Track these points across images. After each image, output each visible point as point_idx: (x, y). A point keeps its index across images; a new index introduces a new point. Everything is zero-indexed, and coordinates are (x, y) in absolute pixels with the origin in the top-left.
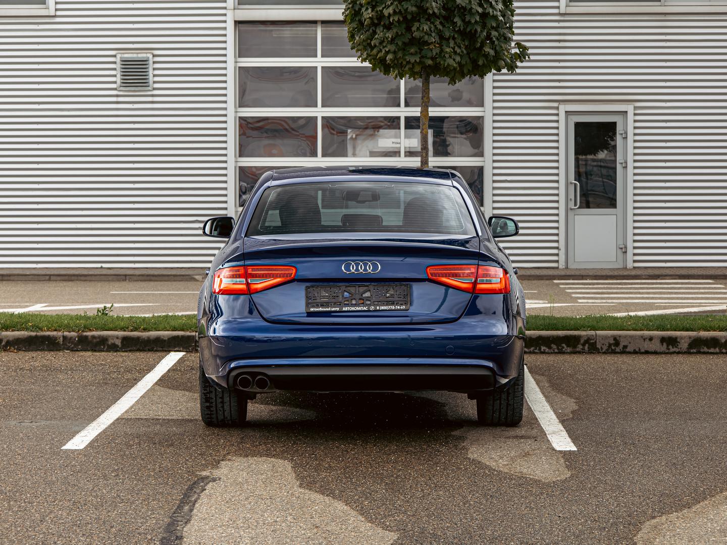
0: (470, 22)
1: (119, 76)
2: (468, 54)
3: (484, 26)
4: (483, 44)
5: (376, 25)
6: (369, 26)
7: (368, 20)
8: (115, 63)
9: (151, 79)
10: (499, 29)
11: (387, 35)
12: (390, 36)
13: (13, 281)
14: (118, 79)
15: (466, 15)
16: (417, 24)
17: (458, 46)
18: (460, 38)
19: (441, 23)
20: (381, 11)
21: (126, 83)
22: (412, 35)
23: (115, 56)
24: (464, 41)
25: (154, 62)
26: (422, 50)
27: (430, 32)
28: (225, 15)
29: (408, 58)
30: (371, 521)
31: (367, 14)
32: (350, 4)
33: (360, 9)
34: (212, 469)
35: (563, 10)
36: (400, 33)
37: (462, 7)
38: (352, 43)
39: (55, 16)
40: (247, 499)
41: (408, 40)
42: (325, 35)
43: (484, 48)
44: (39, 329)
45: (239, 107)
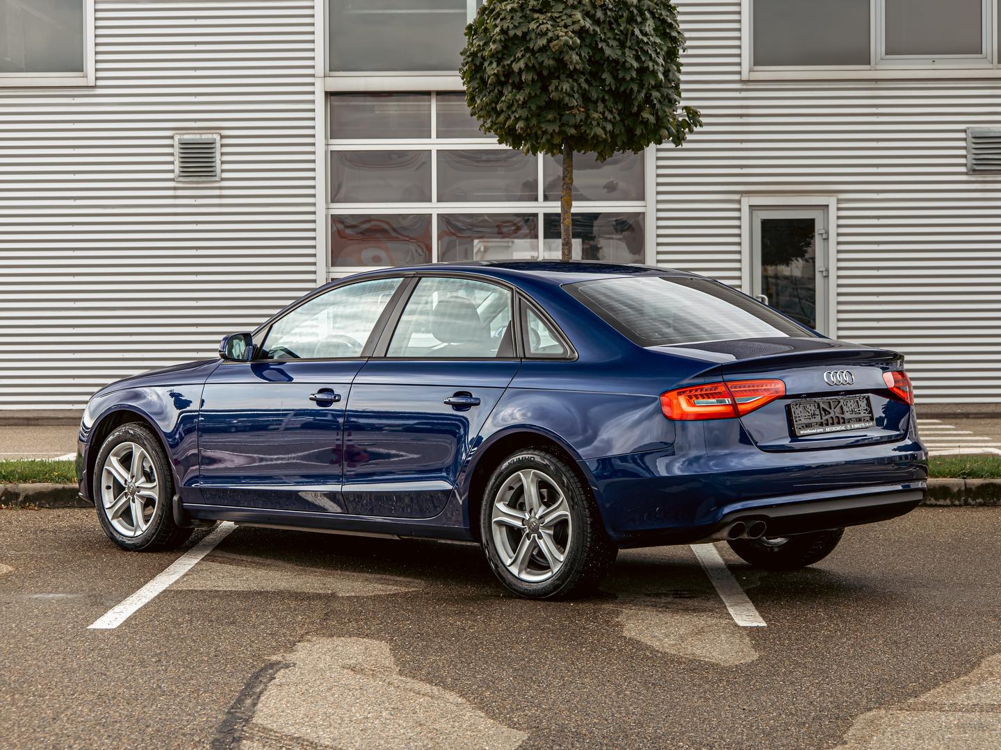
0: (624, 79)
1: (177, 163)
2: (622, 120)
3: (641, 86)
4: (641, 109)
5: (503, 84)
6: (494, 85)
7: (492, 77)
8: (172, 146)
9: (218, 167)
10: (661, 89)
11: (517, 97)
12: (522, 99)
13: (42, 425)
14: (177, 167)
15: (619, 70)
16: (555, 82)
17: (609, 111)
18: (612, 100)
19: (586, 81)
20: (510, 65)
21: (186, 172)
22: (549, 97)
23: (172, 137)
24: (616, 104)
25: (222, 146)
26: (563, 115)
27: (572, 92)
28: (313, 84)
29: (544, 126)
30: (494, 717)
31: (492, 69)
32: (468, 56)
33: (482, 64)
34: (285, 652)
35: (745, 77)
36: (533, 95)
37: (613, 60)
38: (471, 108)
39: (95, 87)
40: (330, 689)
41: (544, 103)
42: (441, 112)
43: (642, 114)
44: (67, 480)
45: (332, 202)
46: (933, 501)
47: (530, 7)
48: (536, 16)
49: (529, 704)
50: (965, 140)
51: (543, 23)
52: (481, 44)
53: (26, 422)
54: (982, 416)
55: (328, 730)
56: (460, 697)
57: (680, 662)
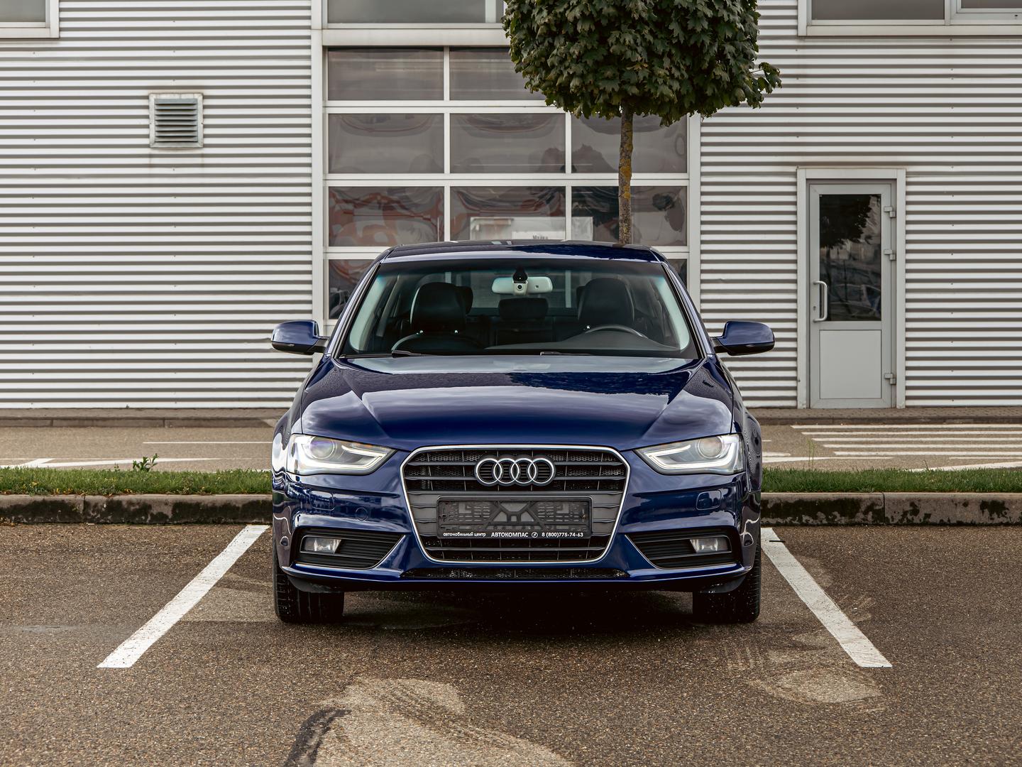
0: (693, 31)
1: (153, 127)
2: (690, 79)
3: (714, 37)
4: (712, 65)
5: (554, 35)
6: (544, 36)
7: (542, 27)
8: (147, 107)
9: (200, 131)
10: (736, 42)
11: (571, 51)
12: (577, 53)
14: (152, 131)
15: (689, 20)
16: (615, 34)
17: (676, 67)
18: (679, 55)
19: (651, 32)
20: (563, 14)
21: (163, 137)
22: (608, 50)
23: (147, 98)
24: (684, 59)
25: (205, 107)
26: (624, 72)
27: (635, 46)
28: (309, 37)
29: (602, 85)
32: (514, 3)
33: (530, 12)
34: (334, 696)
35: (802, 32)
36: (590, 48)
37: (683, 8)
38: (517, 62)
39: (59, 39)
40: (397, 742)
41: (602, 57)
42: (454, 70)
43: (714, 70)
44: (48, 490)
45: (330, 172)
49: (636, 761)
56: (553, 751)
57: (802, 711)
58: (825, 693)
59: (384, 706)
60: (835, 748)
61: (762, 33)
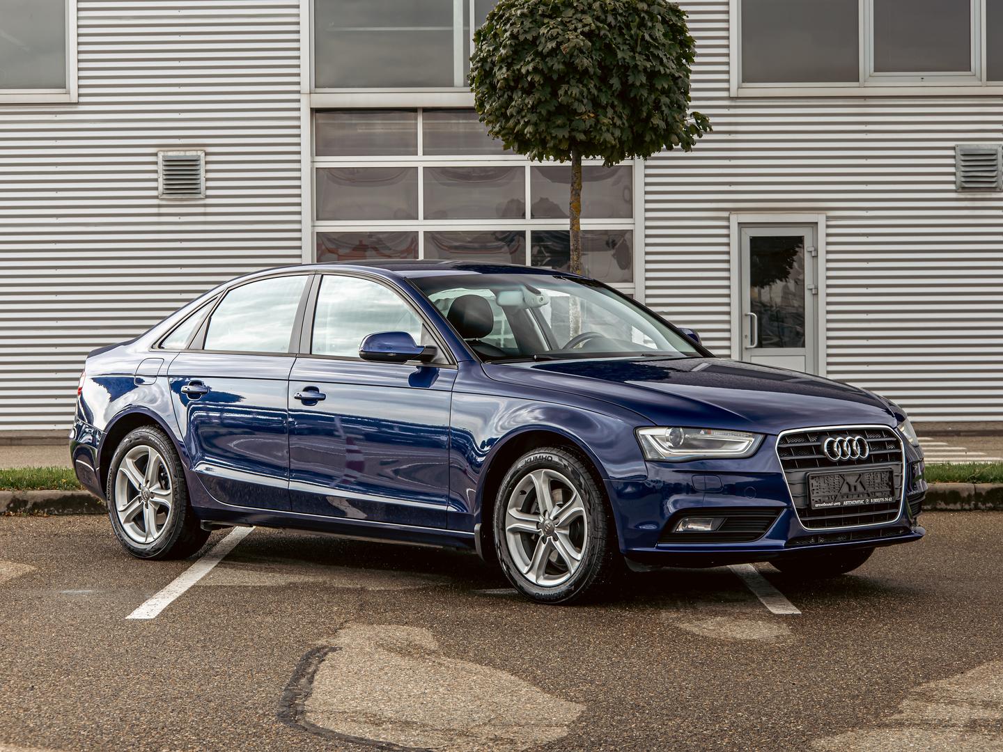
0: (633, 85)
1: (161, 180)
2: (631, 127)
3: (652, 89)
4: (649, 116)
5: (513, 89)
6: (503, 89)
7: (502, 81)
8: (156, 163)
9: (203, 184)
10: (669, 95)
11: (526, 101)
12: (531, 103)
13: (25, 445)
14: (161, 184)
15: (629, 76)
16: (565, 87)
17: (618, 116)
18: (621, 106)
19: (596, 86)
20: (519, 70)
21: (170, 190)
22: (558, 101)
23: (156, 155)
24: (625, 109)
25: (207, 163)
26: (573, 121)
27: (581, 97)
28: (299, 101)
29: (554, 132)
30: (550, 692)
32: (478, 62)
33: (492, 69)
34: (328, 638)
35: (733, 93)
36: (543, 100)
37: (624, 64)
38: (480, 113)
39: (78, 104)
40: (381, 669)
41: (554, 108)
42: (427, 131)
43: (652, 120)
44: (76, 486)
45: (317, 220)
46: (943, 506)
47: (540, 12)
48: (546, 21)
50: (954, 157)
51: (554, 28)
52: (491, 49)
53: (9, 442)
54: (974, 433)
55: (389, 704)
56: (512, 675)
57: (722, 645)
58: (743, 632)
59: (370, 644)
60: (749, 670)
61: (693, 85)
